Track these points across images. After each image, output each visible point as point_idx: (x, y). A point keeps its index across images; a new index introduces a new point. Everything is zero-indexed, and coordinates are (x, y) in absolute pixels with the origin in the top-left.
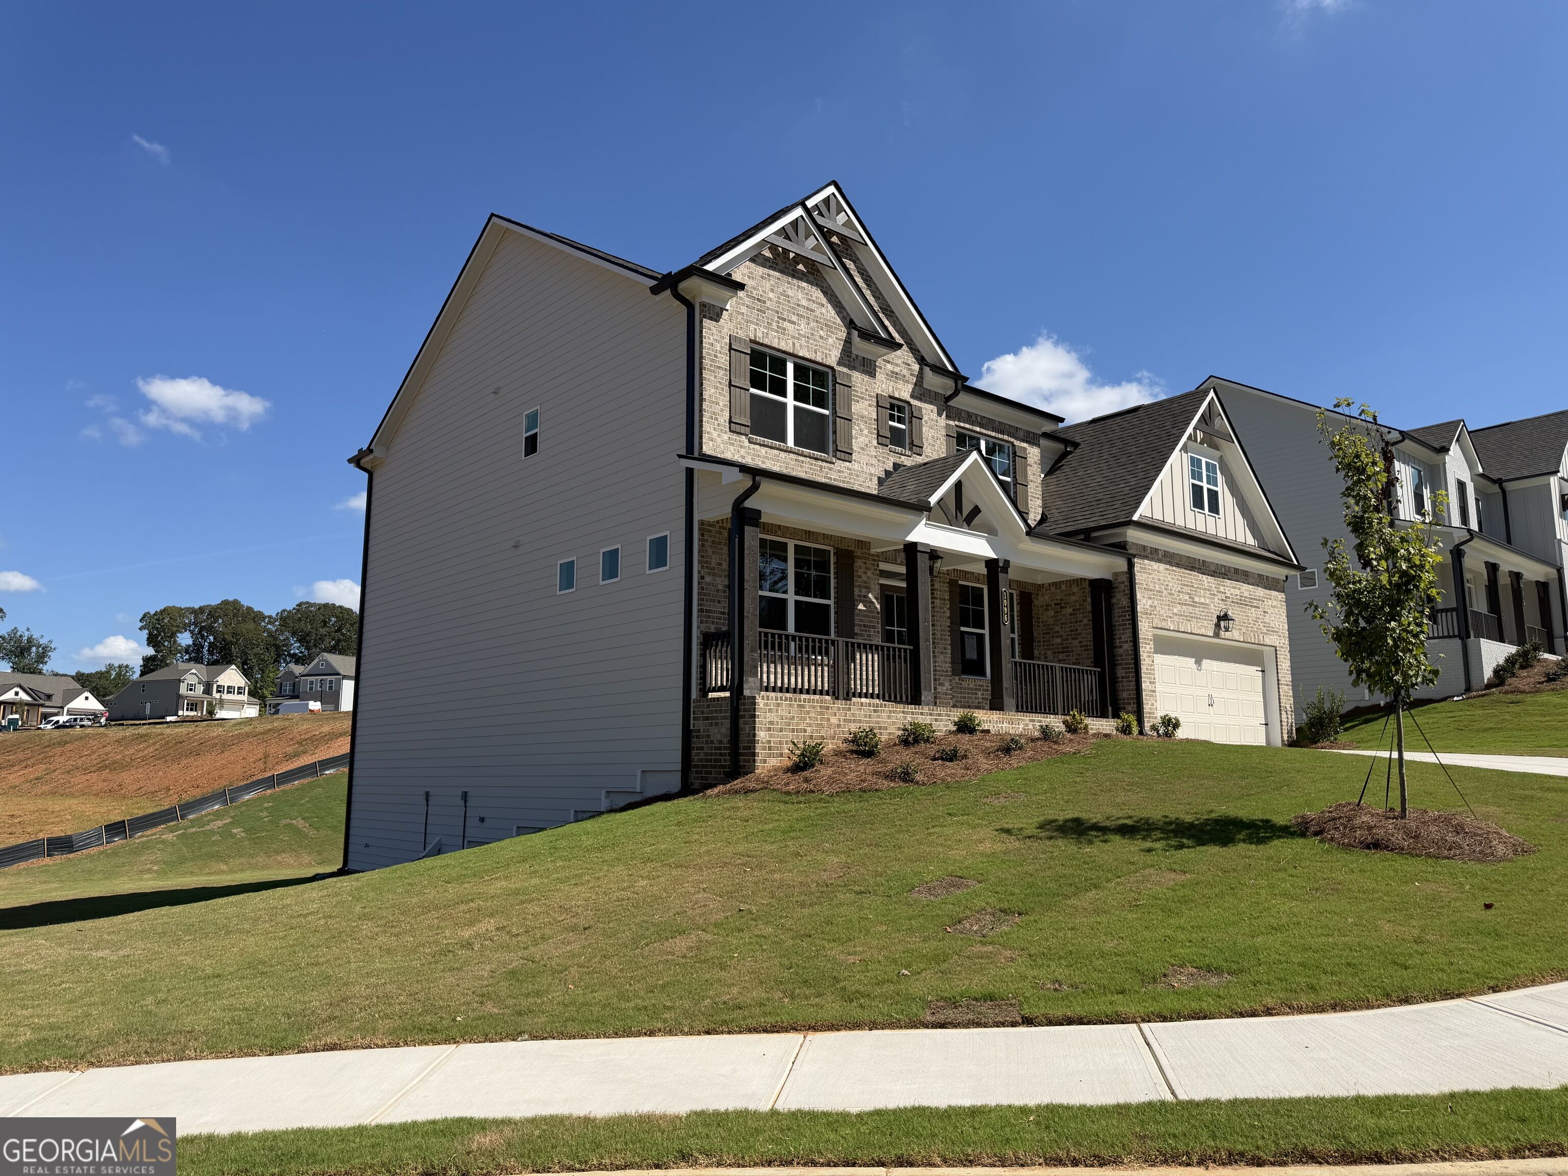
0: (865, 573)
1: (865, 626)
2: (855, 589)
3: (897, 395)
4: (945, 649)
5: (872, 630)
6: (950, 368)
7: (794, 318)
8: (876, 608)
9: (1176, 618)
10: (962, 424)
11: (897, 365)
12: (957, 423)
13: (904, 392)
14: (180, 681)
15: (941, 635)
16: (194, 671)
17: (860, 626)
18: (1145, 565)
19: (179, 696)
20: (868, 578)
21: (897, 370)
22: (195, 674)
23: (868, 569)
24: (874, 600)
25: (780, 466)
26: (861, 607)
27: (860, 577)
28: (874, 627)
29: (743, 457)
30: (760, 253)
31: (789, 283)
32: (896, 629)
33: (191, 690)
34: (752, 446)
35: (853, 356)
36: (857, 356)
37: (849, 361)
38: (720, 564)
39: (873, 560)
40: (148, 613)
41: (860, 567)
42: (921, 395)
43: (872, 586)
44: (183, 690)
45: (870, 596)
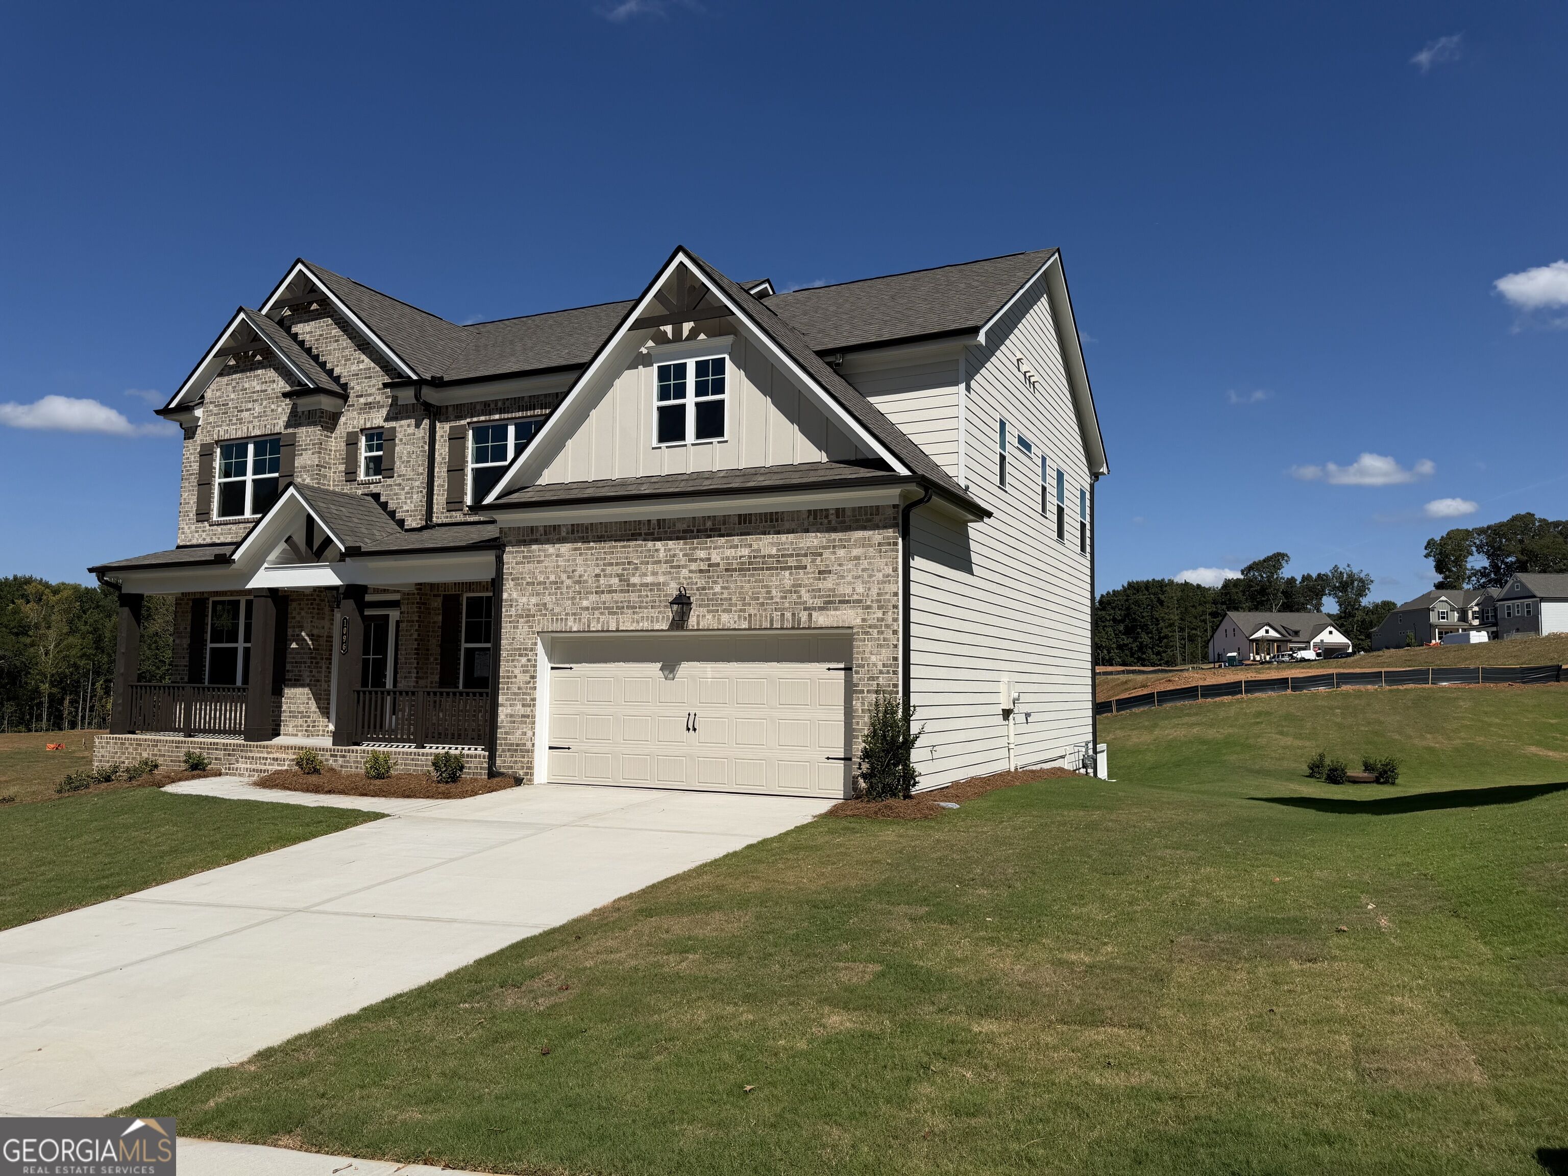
0: (299, 613)
1: (296, 662)
2: (289, 630)
3: (368, 425)
4: (409, 673)
5: (303, 665)
6: (415, 377)
7: (250, 406)
8: (308, 644)
9: (585, 615)
10: (475, 419)
11: (370, 395)
12: (469, 420)
13: (377, 419)
14: (1429, 610)
15: (406, 659)
16: (1443, 598)
17: (293, 663)
18: (534, 551)
19: (1432, 627)
20: (302, 617)
21: (370, 399)
22: (1446, 601)
23: (302, 609)
24: (306, 638)
25: (232, 538)
26: (294, 645)
27: (294, 618)
28: (305, 663)
29: (204, 539)
30: (226, 366)
31: (247, 377)
32: (371, 657)
33: (1443, 618)
34: (212, 528)
35: (300, 414)
36: (303, 412)
37: (296, 420)
38: (186, 628)
39: (308, 600)
40: (1432, 539)
41: (295, 609)
42: (396, 414)
43: (305, 625)
44: (1433, 618)
45: (303, 634)
